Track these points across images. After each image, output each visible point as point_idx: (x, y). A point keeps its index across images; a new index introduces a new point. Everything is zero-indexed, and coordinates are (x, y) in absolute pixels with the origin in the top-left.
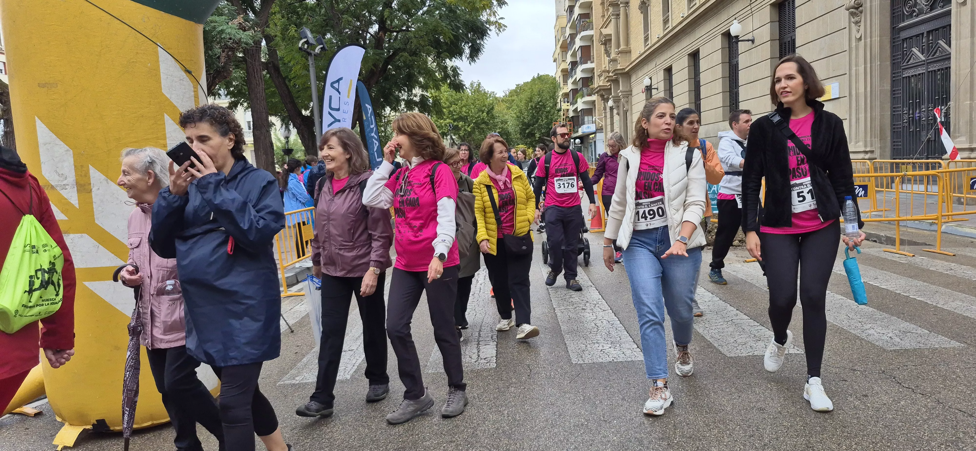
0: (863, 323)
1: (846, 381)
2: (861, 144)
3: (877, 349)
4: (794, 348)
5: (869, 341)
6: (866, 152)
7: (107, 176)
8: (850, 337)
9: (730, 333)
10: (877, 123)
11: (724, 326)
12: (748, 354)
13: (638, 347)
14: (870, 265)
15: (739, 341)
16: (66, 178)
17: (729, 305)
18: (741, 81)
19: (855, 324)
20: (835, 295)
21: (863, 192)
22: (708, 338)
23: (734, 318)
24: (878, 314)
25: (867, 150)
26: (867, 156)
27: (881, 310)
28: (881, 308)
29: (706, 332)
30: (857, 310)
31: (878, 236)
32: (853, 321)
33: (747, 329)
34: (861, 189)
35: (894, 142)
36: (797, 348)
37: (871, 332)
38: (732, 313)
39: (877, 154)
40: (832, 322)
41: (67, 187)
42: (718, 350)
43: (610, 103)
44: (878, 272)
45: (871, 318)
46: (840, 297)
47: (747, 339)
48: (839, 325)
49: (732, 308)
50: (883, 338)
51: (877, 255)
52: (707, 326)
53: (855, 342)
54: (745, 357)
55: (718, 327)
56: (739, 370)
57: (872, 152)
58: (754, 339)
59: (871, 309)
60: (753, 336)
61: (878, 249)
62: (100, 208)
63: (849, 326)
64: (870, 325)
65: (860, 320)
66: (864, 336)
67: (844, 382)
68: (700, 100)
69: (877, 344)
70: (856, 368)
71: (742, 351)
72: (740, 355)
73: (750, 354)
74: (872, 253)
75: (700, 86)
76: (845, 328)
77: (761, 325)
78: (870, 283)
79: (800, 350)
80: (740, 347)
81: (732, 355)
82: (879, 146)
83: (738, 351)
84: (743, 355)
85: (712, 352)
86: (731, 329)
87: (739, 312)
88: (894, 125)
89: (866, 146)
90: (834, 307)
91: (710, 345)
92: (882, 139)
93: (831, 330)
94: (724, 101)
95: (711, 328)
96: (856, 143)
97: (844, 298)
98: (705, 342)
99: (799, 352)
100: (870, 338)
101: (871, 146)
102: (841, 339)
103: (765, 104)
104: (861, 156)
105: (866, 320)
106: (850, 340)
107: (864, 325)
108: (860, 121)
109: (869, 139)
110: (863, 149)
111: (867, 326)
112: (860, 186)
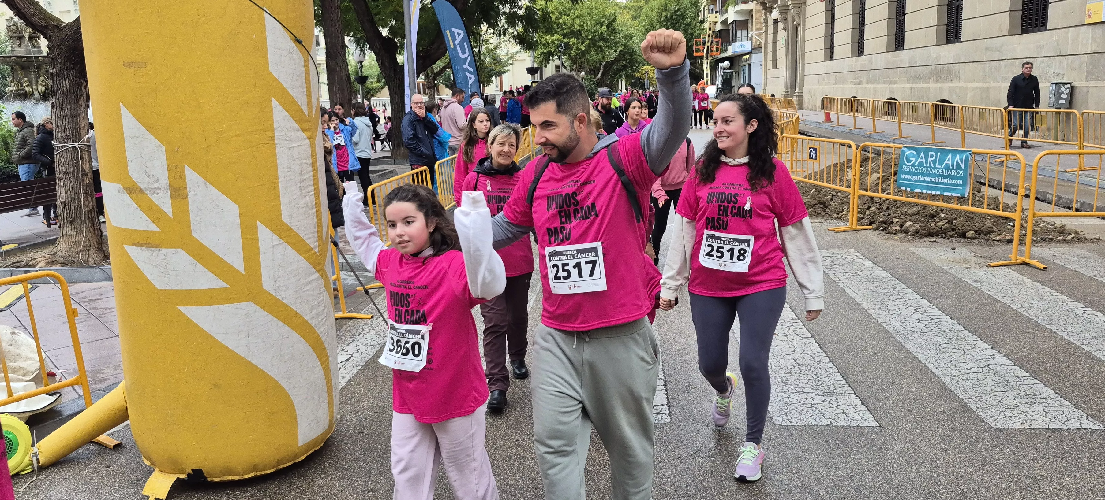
4: (1087, 419)
7: (205, 179)
9: (989, 389)
11: (979, 376)
12: (1021, 427)
13: (863, 404)
15: (1006, 402)
16: (157, 181)
17: (979, 339)
22: (959, 393)
23: (991, 362)
29: (954, 383)
33: (1013, 381)
36: (1092, 420)
38: (986, 352)
41: (159, 191)
42: (977, 415)
47: (1017, 400)
49: (985, 345)
52: (954, 372)
54: (1019, 430)
55: (971, 376)
56: (1014, 452)
58: (1027, 401)
60: (1024, 394)
62: (198, 218)
68: (904, 14)
71: (1012, 419)
72: (1011, 426)
73: (1026, 426)
77: (1031, 376)
79: (1098, 423)
80: (1008, 413)
81: (999, 425)
83: (1007, 419)
84: (1015, 426)
85: (969, 418)
86: (989, 380)
87: (997, 353)
91: (964, 407)
94: (938, 19)
95: (961, 377)
98: (957, 402)
99: (1096, 427)
103: (1000, 25)
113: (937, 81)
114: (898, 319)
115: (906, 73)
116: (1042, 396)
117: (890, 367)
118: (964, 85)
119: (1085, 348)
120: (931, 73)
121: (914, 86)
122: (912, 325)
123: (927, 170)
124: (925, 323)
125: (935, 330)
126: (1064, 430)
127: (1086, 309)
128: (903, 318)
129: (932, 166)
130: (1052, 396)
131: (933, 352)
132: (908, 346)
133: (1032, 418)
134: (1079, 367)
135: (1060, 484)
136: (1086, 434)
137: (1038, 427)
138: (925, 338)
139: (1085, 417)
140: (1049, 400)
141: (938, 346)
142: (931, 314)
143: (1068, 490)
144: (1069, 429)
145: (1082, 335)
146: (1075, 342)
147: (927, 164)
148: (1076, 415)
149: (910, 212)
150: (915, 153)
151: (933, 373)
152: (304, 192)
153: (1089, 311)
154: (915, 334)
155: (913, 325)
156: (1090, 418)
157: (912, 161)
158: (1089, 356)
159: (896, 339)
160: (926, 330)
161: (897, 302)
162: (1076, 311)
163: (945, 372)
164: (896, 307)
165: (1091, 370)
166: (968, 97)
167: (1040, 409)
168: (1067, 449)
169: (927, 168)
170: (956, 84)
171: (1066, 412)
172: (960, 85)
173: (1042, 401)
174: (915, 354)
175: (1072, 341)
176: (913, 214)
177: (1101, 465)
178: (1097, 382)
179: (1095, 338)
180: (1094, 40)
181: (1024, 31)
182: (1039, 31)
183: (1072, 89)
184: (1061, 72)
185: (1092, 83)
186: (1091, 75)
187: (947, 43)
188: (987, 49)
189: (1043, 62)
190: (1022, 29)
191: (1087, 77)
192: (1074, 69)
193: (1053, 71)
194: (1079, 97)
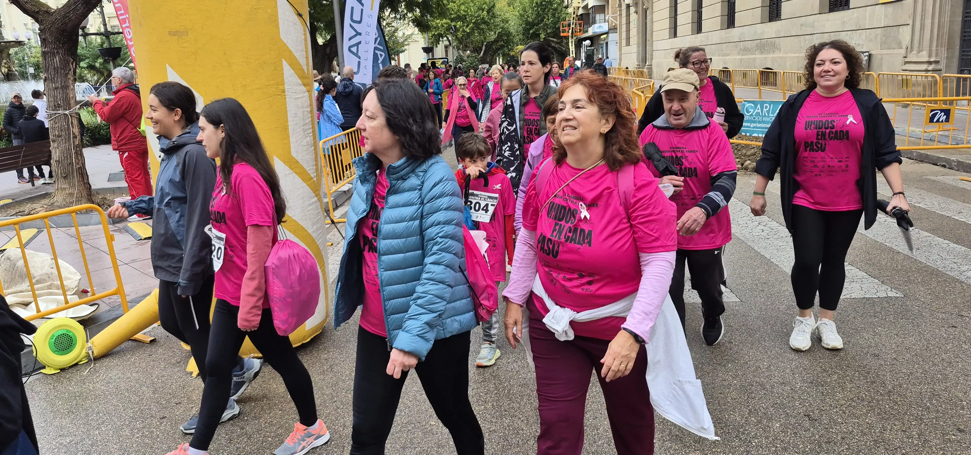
0: (959, 264)
1: (955, 327)
2: (924, 53)
4: (891, 291)
6: (930, 63)
8: (948, 280)
10: (946, 30)
19: (950, 265)
20: (921, 231)
21: (945, 116)
25: (931, 60)
26: (931, 67)
30: (948, 249)
31: (947, 161)
32: (947, 263)
34: (943, 114)
35: (964, 51)
36: (895, 291)
39: (942, 66)
40: (925, 262)
44: (960, 205)
45: (965, 258)
48: (933, 266)
51: (954, 184)
53: (955, 285)
56: (840, 314)
57: (937, 62)
59: (964, 248)
61: (953, 177)
63: (944, 267)
65: (955, 261)
66: (963, 278)
67: (954, 329)
70: (963, 313)
74: (947, 182)
76: (940, 269)
77: (849, 264)
78: (955, 218)
79: (899, 293)
82: (946, 55)
88: (965, 32)
89: (930, 56)
90: (922, 245)
92: (950, 47)
93: (926, 271)
96: (919, 52)
97: (931, 235)
99: (898, 295)
101: (937, 55)
102: (939, 282)
103: (813, 6)
104: (924, 67)
105: (961, 260)
106: (949, 283)
107: (960, 266)
108: (925, 27)
109: (934, 48)
110: (926, 59)
111: (965, 268)
112: (942, 111)
113: (762, 53)
114: (747, 230)
115: (737, 46)
116: (858, 277)
117: (744, 262)
118: (784, 55)
119: (888, 245)
120: (757, 46)
121: (743, 57)
122: (757, 234)
123: (762, 118)
124: (768, 232)
125: (776, 236)
126: (875, 298)
128: (750, 229)
129: (767, 115)
130: (865, 277)
131: (775, 251)
132: (756, 248)
133: (852, 292)
134: (884, 257)
135: (875, 332)
136: (891, 300)
137: (857, 297)
138: (768, 242)
139: (890, 289)
140: (863, 280)
141: (778, 247)
142: (771, 226)
143: (880, 336)
144: (879, 297)
145: (885, 236)
146: (880, 241)
147: (762, 114)
148: (883, 288)
149: (749, 153)
150: (753, 105)
151: (777, 265)
152: (306, 133)
154: (761, 240)
155: (759, 234)
156: (893, 290)
157: (750, 111)
158: (890, 249)
159: (746, 244)
160: (769, 237)
161: (744, 218)
163: (786, 264)
164: (744, 222)
165: (892, 259)
166: (787, 65)
167: (858, 285)
168: (878, 310)
169: (763, 116)
170: (777, 55)
171: (876, 287)
172: (781, 55)
173: (858, 280)
174: (762, 253)
175: (878, 240)
176: (751, 155)
177: (902, 319)
178: (897, 266)
180: (886, 16)
181: (831, 10)
182: (843, 10)
183: (870, 56)
184: (861, 42)
185: (885, 52)
186: (884, 44)
187: (769, 22)
188: (802, 25)
189: (847, 35)
190: (830, 8)
191: (881, 47)
192: (871, 40)
193: (854, 42)
194: (875, 62)
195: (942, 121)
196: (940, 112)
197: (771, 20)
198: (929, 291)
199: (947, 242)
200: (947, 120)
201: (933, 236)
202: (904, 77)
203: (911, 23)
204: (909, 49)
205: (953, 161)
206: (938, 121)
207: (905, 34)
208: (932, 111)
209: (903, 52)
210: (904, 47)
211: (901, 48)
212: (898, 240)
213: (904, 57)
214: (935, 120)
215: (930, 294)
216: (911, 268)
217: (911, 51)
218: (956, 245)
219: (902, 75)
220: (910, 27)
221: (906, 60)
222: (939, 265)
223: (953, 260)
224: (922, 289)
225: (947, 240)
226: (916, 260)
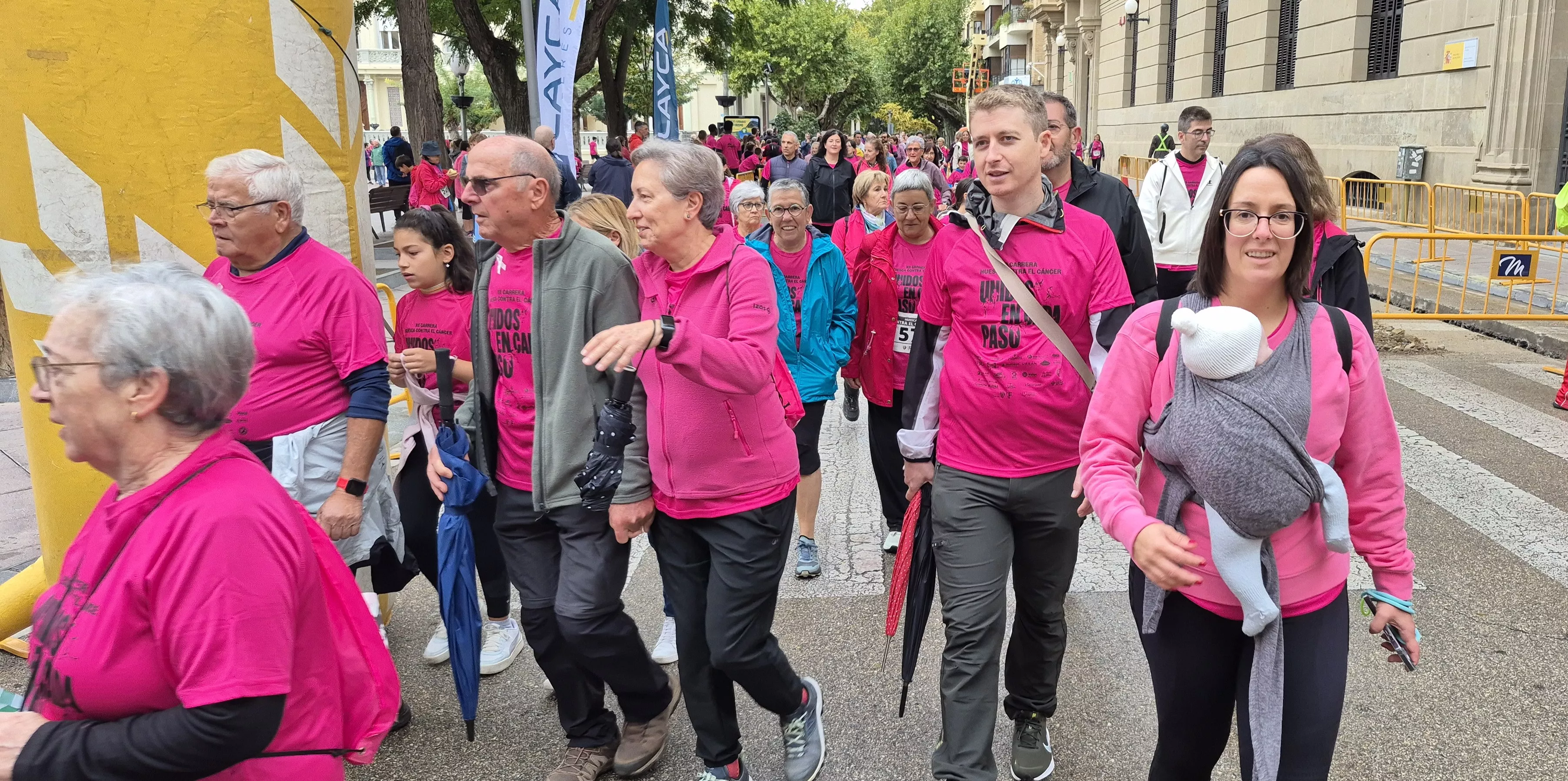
1: (1501, 654)
2: (1507, 155)
3: (1552, 586)
5: (1535, 569)
6: (1514, 171)
8: (1502, 558)
10: (1539, 121)
14: (1523, 399)
18: (1302, 21)
19: (1509, 530)
20: (1471, 465)
21: (1523, 267)
24: (1547, 510)
25: (1516, 167)
26: (1516, 179)
27: (1550, 503)
28: (1552, 496)
30: (1509, 499)
31: (1530, 335)
32: (1506, 524)
34: (1519, 262)
37: (1538, 548)
39: (1532, 177)
40: (1469, 522)
43: (1061, 39)
44: (1539, 419)
45: (1535, 518)
46: (1478, 469)
48: (1481, 531)
50: (1559, 562)
51: (1534, 378)
53: (1512, 568)
57: (1524, 171)
59: (1534, 499)
61: (1533, 365)
63: (1500, 534)
64: (1535, 534)
65: (1518, 522)
66: (1525, 556)
68: (1224, 48)
69: (1550, 575)
70: (1517, 626)
74: (1524, 373)
75: (1226, 23)
76: (1492, 538)
78: (1528, 440)
82: (1538, 161)
89: (1515, 161)
92: (1544, 149)
93: (1468, 541)
94: (1267, 56)
96: (1499, 153)
97: (1485, 471)
100: (1538, 563)
101: (1525, 160)
102: (1487, 562)
103: (1342, 67)
104: (1505, 177)
105: (1526, 521)
106: (1502, 565)
107: (1525, 533)
108: (1509, 114)
109: (1521, 148)
110: (1509, 166)
111: (1531, 536)
112: (1518, 257)
119: (1414, 487)
120: (1256, 126)
121: (1234, 145)
127: (1419, 437)
153: (1423, 440)
162: (1408, 440)
165: (1418, 515)
179: (1427, 474)
180: (1452, 92)
181: (1371, 77)
182: (1388, 77)
183: (1425, 155)
184: (1413, 132)
185: (1449, 149)
186: (1447, 138)
187: (1277, 89)
188: (1324, 98)
189: (1392, 118)
190: (1368, 73)
191: (1443, 140)
192: (1428, 129)
193: (1403, 131)
194: (1433, 165)
195: (1518, 274)
196: (1514, 259)
197: (1278, 87)
198: (1469, 581)
199: (1510, 485)
200: (1526, 273)
201: (1489, 473)
202: (1473, 194)
203: (1488, 107)
204: (1484, 147)
205: (1538, 336)
206: (1511, 274)
207: (1479, 122)
208: (1502, 256)
209: (1475, 150)
210: (1477, 143)
211: (1472, 145)
212: (1432, 480)
213: (1477, 160)
214: (1507, 273)
215: (1469, 585)
216: (1445, 532)
217: (1487, 151)
218: (1521, 492)
219: (1470, 190)
220: (1486, 112)
221: (1480, 164)
222: (1490, 529)
223: (1515, 520)
224: (1458, 575)
225: (1509, 481)
226: (1455, 518)
